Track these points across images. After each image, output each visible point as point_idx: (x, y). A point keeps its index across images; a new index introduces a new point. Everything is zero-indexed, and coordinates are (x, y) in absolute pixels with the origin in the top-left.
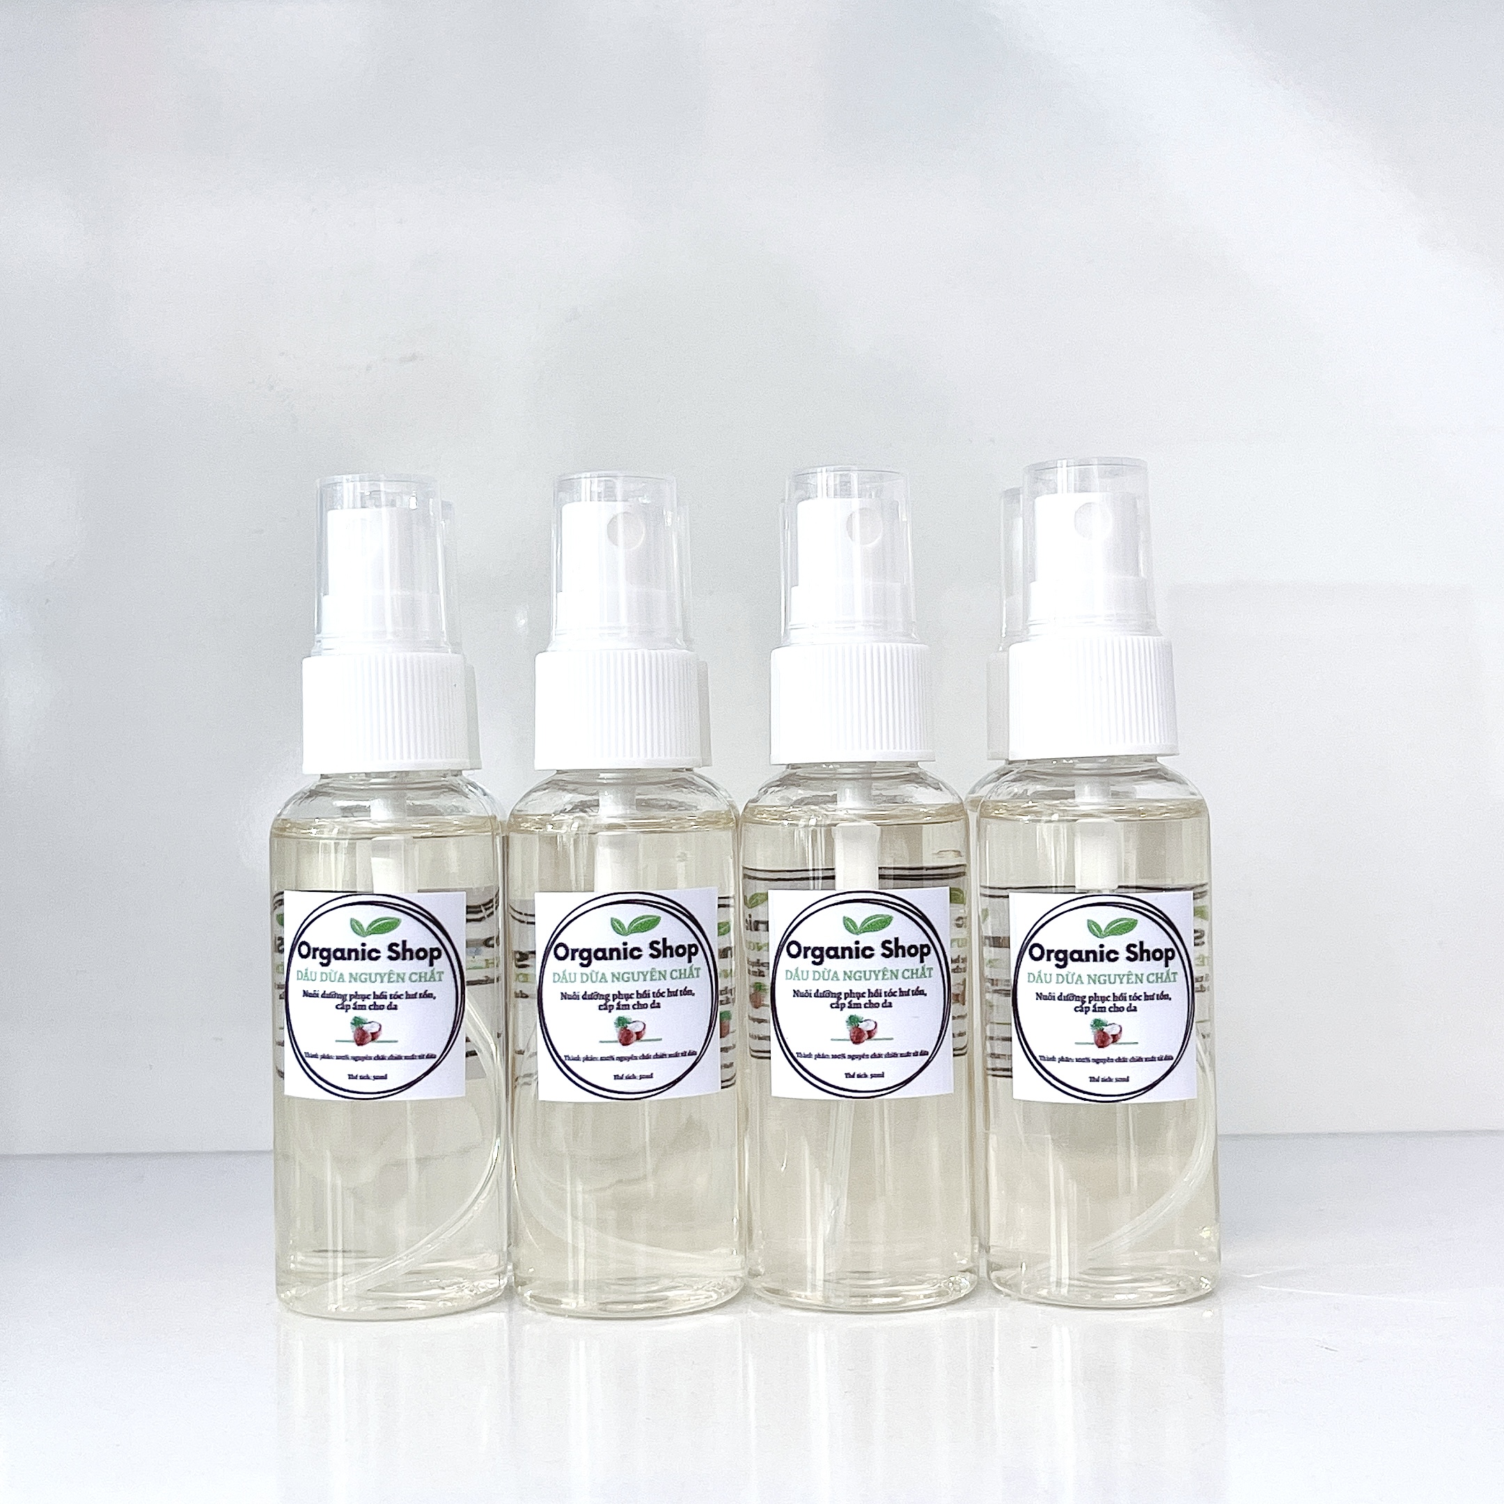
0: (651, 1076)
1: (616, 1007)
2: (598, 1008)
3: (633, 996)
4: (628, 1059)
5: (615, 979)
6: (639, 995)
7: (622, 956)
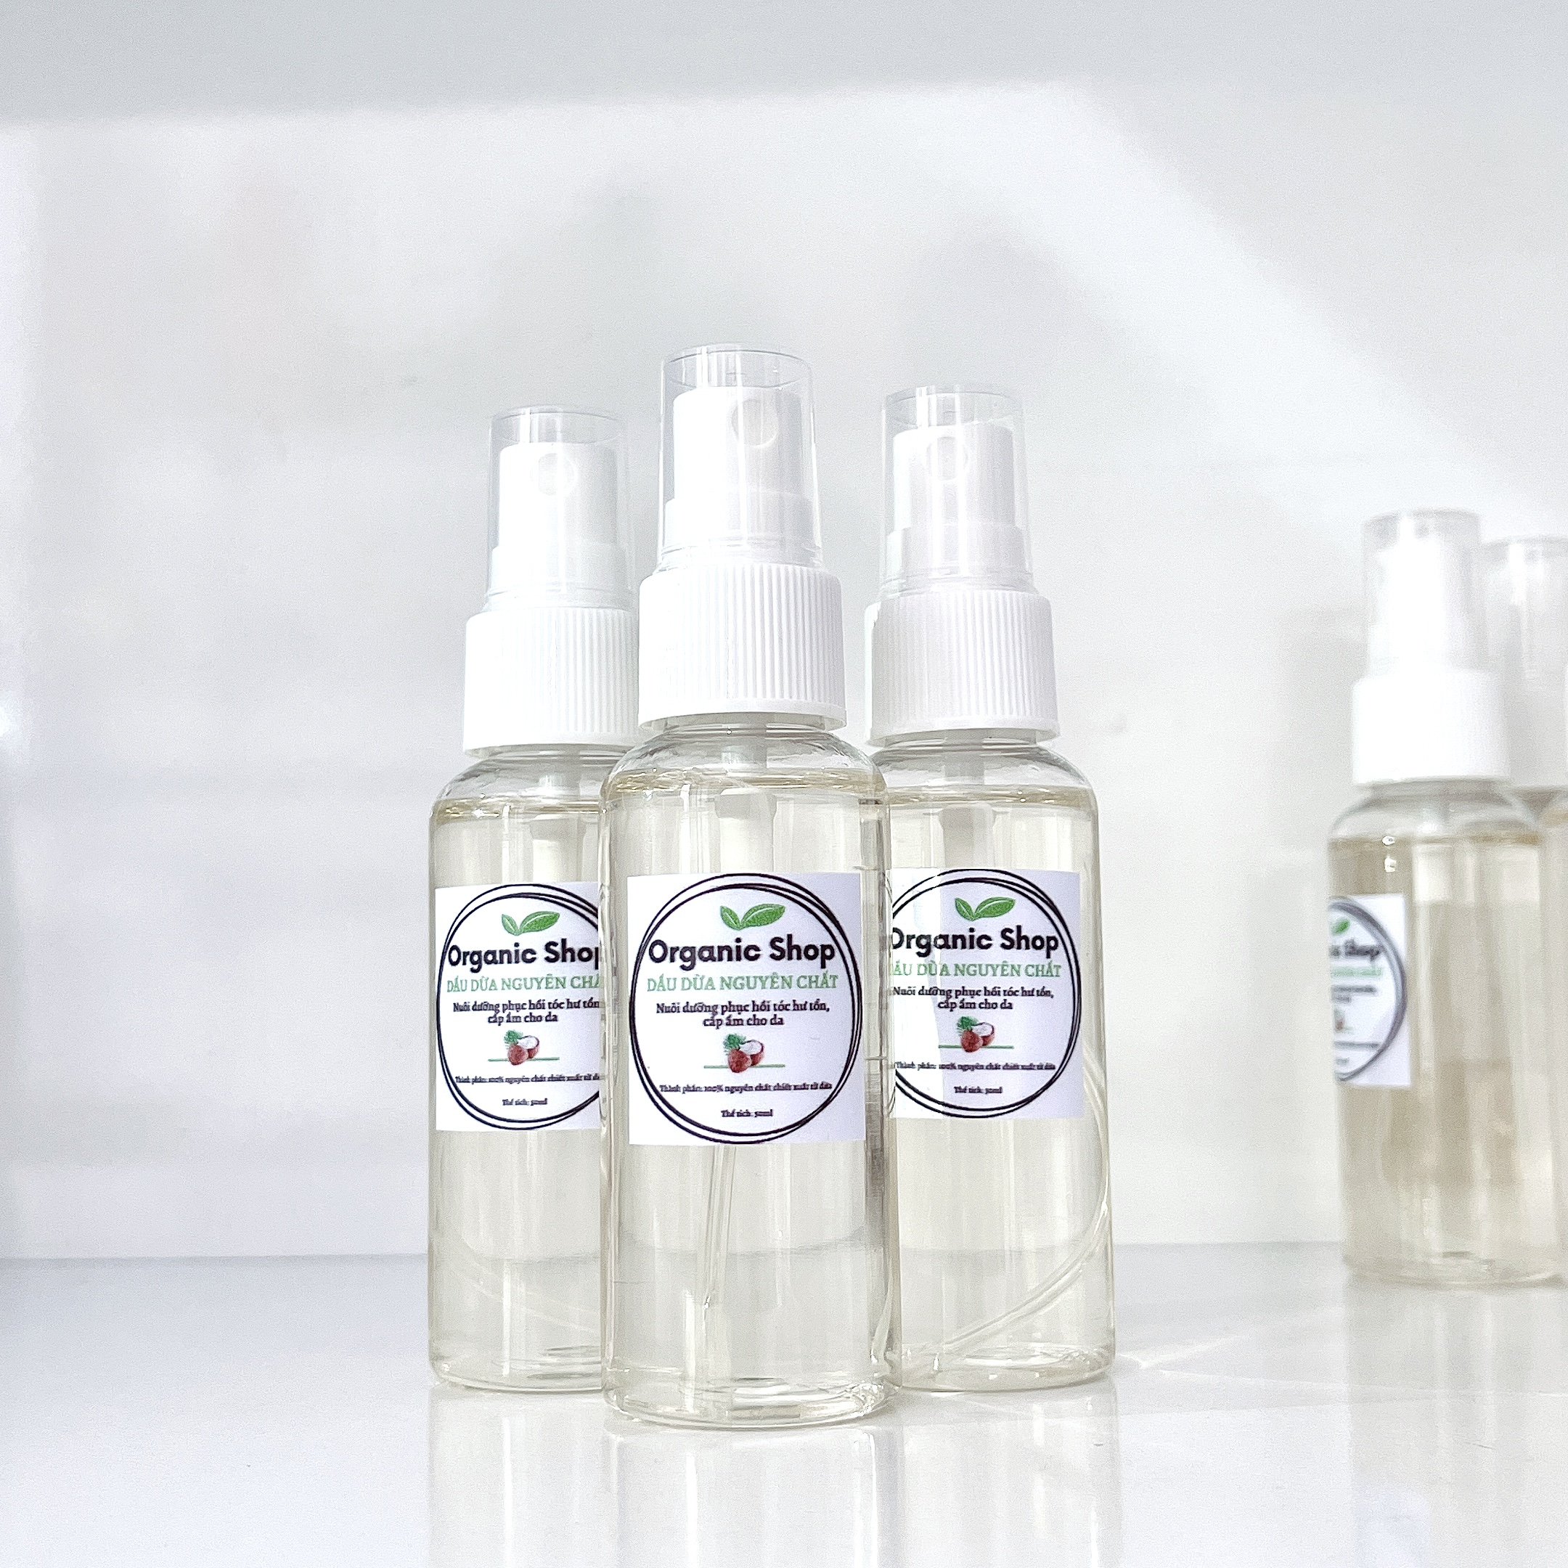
0: (545, 1102)
1: (505, 1019)
2: (487, 1020)
3: (525, 1006)
4: (519, 1080)
5: (505, 986)
6: (533, 1006)
7: (513, 960)
